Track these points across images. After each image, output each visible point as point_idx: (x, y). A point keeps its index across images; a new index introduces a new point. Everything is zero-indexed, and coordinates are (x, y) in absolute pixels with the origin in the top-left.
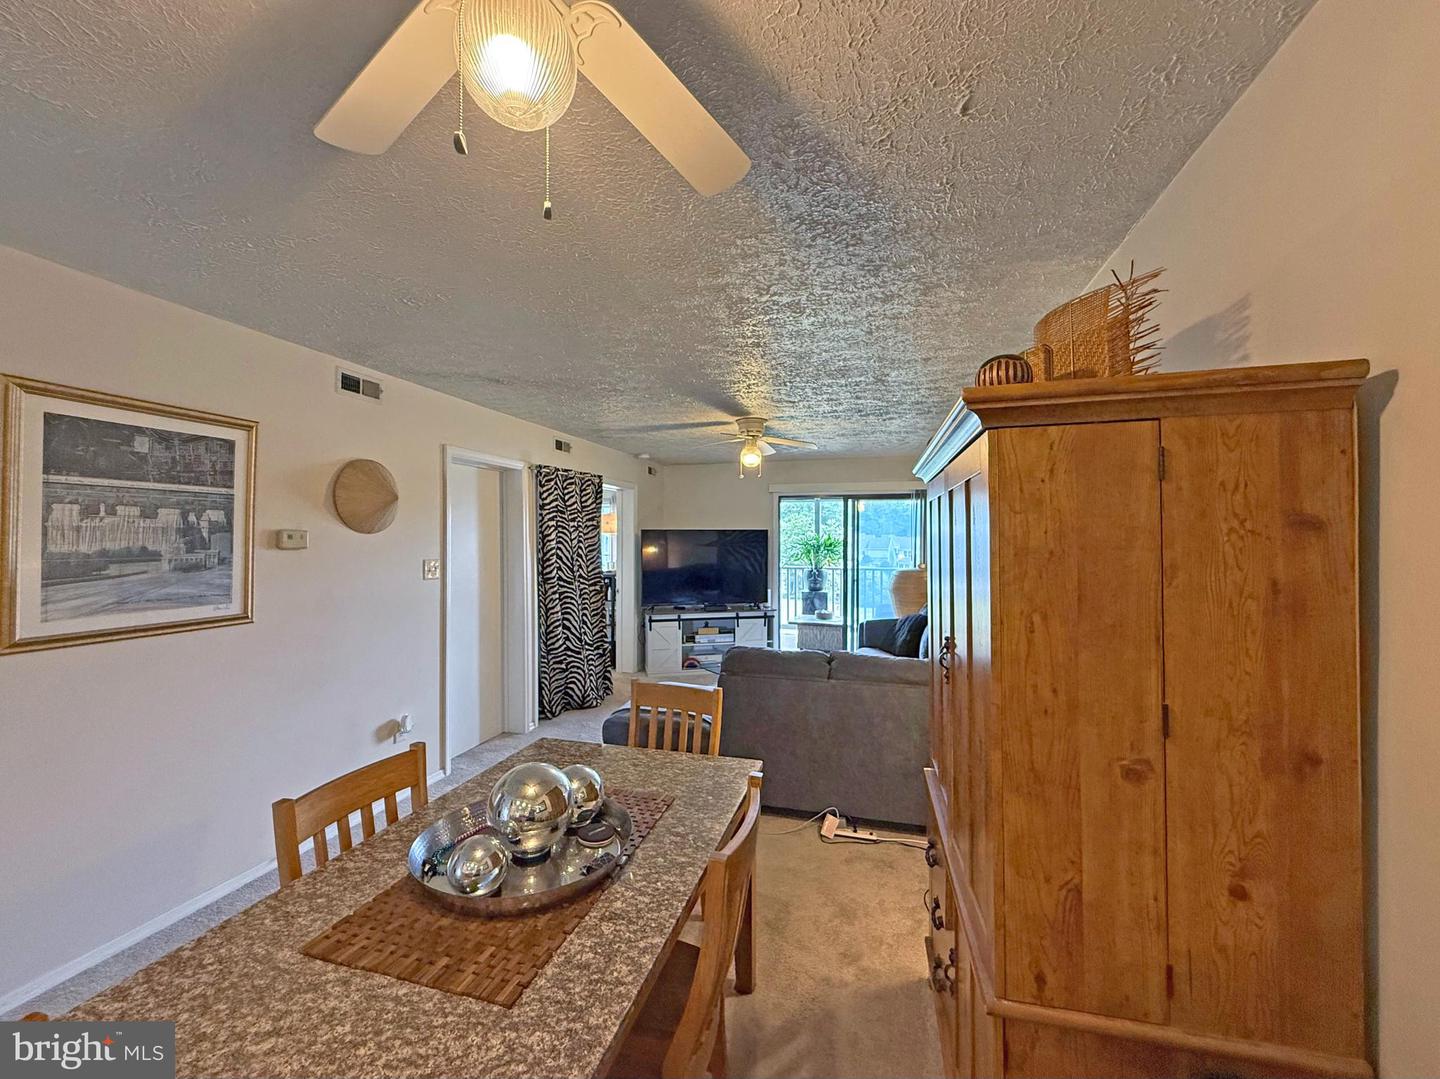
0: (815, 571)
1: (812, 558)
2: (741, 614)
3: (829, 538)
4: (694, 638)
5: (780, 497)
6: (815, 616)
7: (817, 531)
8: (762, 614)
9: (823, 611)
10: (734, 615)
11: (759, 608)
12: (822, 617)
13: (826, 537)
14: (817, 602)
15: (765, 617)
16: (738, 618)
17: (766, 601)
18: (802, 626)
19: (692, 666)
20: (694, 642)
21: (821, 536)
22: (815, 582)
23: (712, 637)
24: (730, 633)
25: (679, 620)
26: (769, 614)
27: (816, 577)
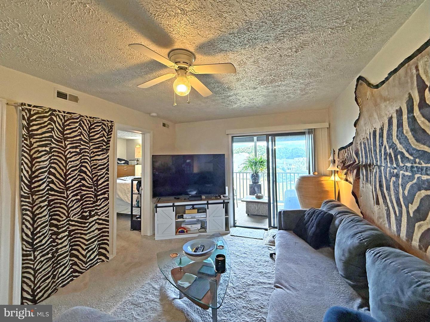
0: (255, 174)
1: (253, 168)
2: (210, 202)
3: (261, 159)
4: (183, 216)
5: (232, 137)
6: (254, 197)
7: (256, 155)
8: (222, 201)
9: (259, 195)
10: (206, 202)
11: (221, 198)
12: (258, 197)
13: (260, 158)
14: (256, 189)
15: (223, 203)
16: (208, 204)
17: (225, 194)
18: (248, 202)
19: (182, 232)
20: (183, 219)
21: (257, 158)
22: (255, 179)
23: (193, 215)
24: (204, 212)
25: (173, 206)
26: (226, 201)
27: (255, 177)
